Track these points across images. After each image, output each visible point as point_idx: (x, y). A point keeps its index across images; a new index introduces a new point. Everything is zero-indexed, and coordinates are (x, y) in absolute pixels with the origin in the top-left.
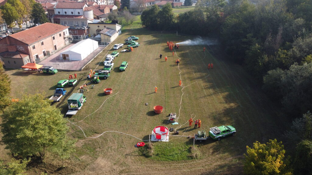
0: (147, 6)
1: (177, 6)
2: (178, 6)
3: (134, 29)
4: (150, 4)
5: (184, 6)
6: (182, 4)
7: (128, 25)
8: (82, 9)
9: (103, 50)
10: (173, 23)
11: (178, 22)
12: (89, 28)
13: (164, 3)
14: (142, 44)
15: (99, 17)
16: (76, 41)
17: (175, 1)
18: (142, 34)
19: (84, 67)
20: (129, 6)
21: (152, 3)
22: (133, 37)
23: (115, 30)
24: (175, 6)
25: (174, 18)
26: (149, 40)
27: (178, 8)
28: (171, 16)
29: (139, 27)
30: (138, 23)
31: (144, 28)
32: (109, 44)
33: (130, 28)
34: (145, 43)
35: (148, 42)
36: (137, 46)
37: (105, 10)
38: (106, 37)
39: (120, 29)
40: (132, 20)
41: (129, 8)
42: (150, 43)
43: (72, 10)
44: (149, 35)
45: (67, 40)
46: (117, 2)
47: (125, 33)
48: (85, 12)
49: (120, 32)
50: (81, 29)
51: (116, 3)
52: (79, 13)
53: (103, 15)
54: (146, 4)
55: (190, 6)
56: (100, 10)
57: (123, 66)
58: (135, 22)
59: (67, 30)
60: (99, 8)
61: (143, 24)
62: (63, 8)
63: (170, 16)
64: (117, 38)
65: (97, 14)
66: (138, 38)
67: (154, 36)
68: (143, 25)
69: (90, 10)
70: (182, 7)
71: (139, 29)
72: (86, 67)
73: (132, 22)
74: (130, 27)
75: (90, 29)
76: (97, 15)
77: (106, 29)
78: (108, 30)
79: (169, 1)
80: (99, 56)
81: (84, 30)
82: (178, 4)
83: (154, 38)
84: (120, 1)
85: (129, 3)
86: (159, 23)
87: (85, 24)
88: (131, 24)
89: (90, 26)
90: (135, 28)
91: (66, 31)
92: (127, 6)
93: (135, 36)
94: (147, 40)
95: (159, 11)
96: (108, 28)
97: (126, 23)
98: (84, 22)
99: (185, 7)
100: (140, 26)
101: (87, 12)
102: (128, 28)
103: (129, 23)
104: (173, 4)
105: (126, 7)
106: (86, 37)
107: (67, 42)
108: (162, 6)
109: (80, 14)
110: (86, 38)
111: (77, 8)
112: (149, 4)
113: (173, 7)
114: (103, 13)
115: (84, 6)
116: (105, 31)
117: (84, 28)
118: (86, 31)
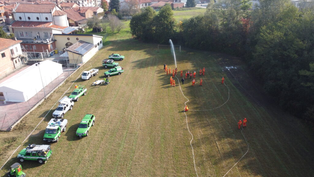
0: (141, 7)
1: (177, 8)
2: (179, 7)
3: (120, 40)
4: (146, 5)
5: (186, 7)
6: (184, 5)
7: (114, 34)
8: (51, 13)
9: (65, 80)
10: (173, 33)
11: (181, 32)
12: (54, 41)
13: (161, 4)
14: (128, 68)
15: (77, 23)
16: (33, 61)
17: (175, 1)
18: (130, 49)
19: (19, 122)
20: (118, 8)
21: (148, 4)
22: (116, 56)
23: (92, 44)
24: (175, 7)
25: (175, 26)
26: (140, 59)
27: (179, 10)
28: (172, 23)
29: (128, 38)
30: (127, 32)
31: (135, 39)
32: (79, 66)
33: (116, 40)
34: (133, 65)
35: (138, 63)
36: (120, 73)
37: (86, 13)
38: (76, 56)
39: (101, 42)
40: (119, 27)
41: (118, 11)
42: (142, 64)
43: (38, 15)
44: (140, 51)
45: (17, 61)
46: (105, 3)
47: (108, 47)
48: (55, 17)
49: (101, 45)
50: (42, 43)
51: (103, 5)
52: (47, 19)
53: (83, 20)
54: (141, 6)
55: (194, 8)
56: (80, 13)
57: (84, 126)
58: (124, 30)
59: (18, 46)
60: (79, 11)
61: (133, 33)
62: (25, 13)
63: (170, 23)
64: (94, 56)
65: (76, 18)
66: (123, 57)
67: (148, 53)
68: (133, 35)
69: (63, 15)
70: (184, 9)
71: (127, 40)
72: (21, 122)
73: (119, 30)
74: (116, 38)
75: (56, 42)
76: (75, 20)
77: (78, 43)
78: (81, 44)
79: (168, 1)
80: (55, 94)
81: (47, 45)
82: (178, 5)
83: (147, 56)
84: (108, 2)
85: (118, 4)
86: (154, 32)
87: (49, 35)
88: (117, 33)
89: (57, 38)
90: (123, 39)
91: (16, 48)
92: (115, 8)
93: (119, 55)
94: (136, 60)
95: (154, 16)
96: (81, 42)
97: (111, 31)
98: (47, 33)
99: (188, 8)
100: (129, 36)
101: (57, 17)
102: (113, 39)
103: (115, 32)
104: (172, 5)
105: (115, 10)
106: (51, 54)
107: (19, 64)
108: (160, 8)
109: (49, 20)
110: (49, 56)
111: (44, 12)
112: (144, 5)
113: (173, 9)
114: (83, 18)
115: (53, 9)
116: (76, 46)
117: (46, 42)
118: (49, 46)
